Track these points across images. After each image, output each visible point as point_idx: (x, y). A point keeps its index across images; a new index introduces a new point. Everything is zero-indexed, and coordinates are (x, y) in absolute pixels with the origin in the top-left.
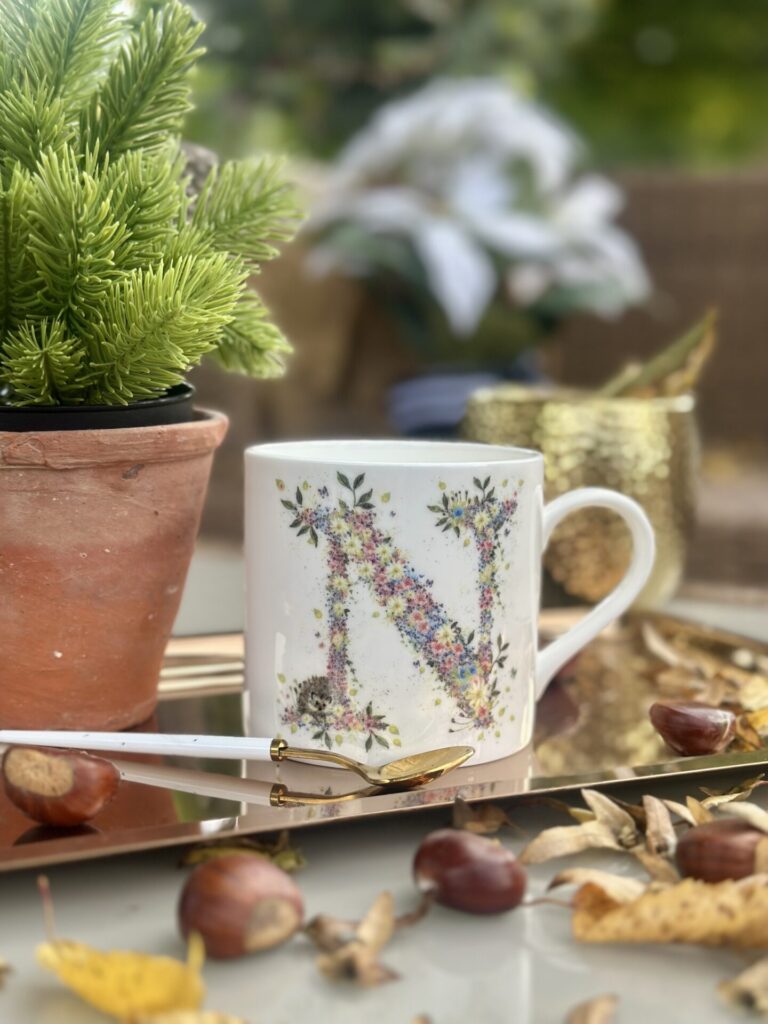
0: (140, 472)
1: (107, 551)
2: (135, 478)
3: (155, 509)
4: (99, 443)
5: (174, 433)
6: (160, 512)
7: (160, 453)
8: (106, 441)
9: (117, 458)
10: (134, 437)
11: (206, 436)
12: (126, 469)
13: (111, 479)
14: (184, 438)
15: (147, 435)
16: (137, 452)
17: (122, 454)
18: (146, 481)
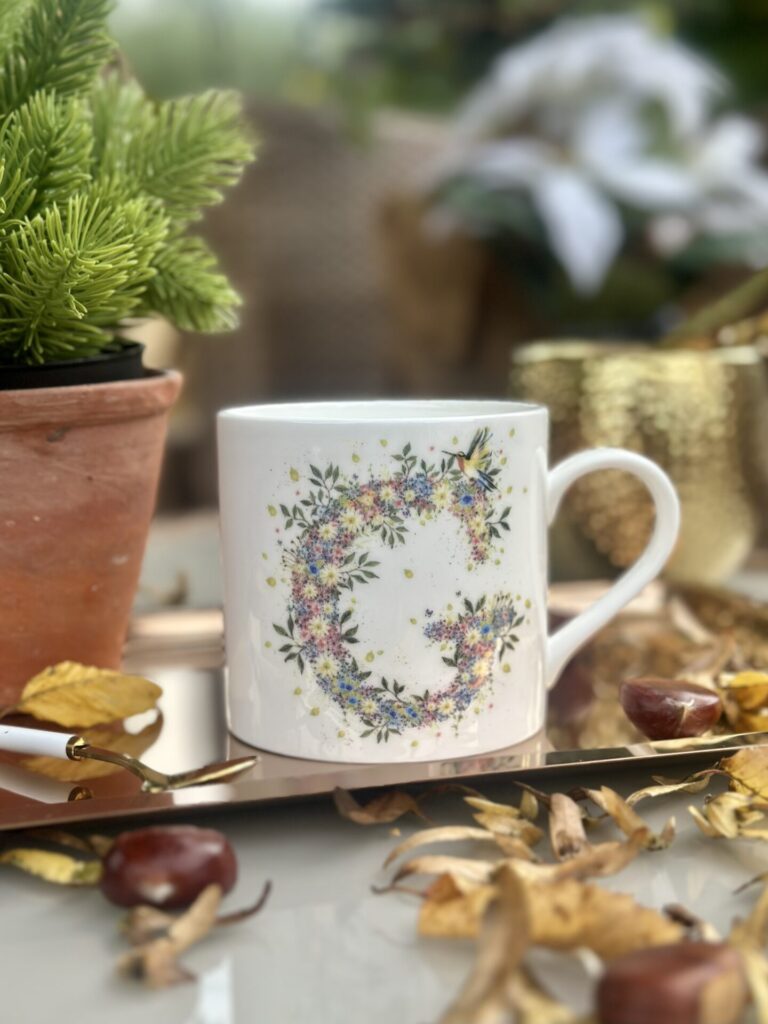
0: (66, 435)
1: (37, 519)
2: (62, 441)
3: (87, 474)
4: (16, 405)
5: (102, 393)
6: (94, 477)
7: (87, 414)
8: (22, 402)
9: (35, 420)
10: (55, 397)
12: (48, 432)
13: (34, 442)
14: (114, 398)
15: (70, 395)
16: (59, 414)
17: (43, 416)
18: (75, 444)
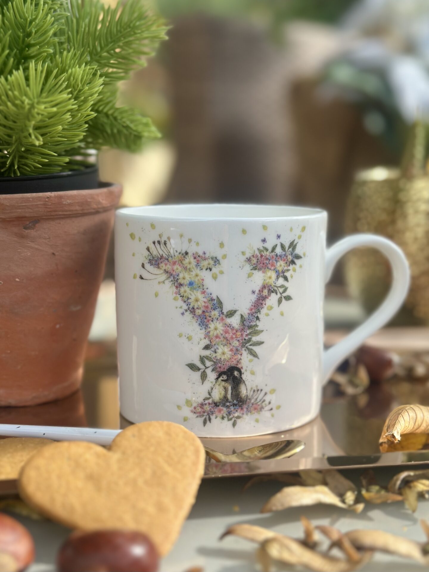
0: (37, 225)
1: (17, 280)
2: (33, 229)
3: (52, 251)
6: (57, 254)
7: (50, 211)
8: (6, 203)
12: (24, 222)
13: (15, 230)
14: (69, 201)
15: (39, 199)
16: (31, 211)
17: (21, 212)
18: (43, 231)
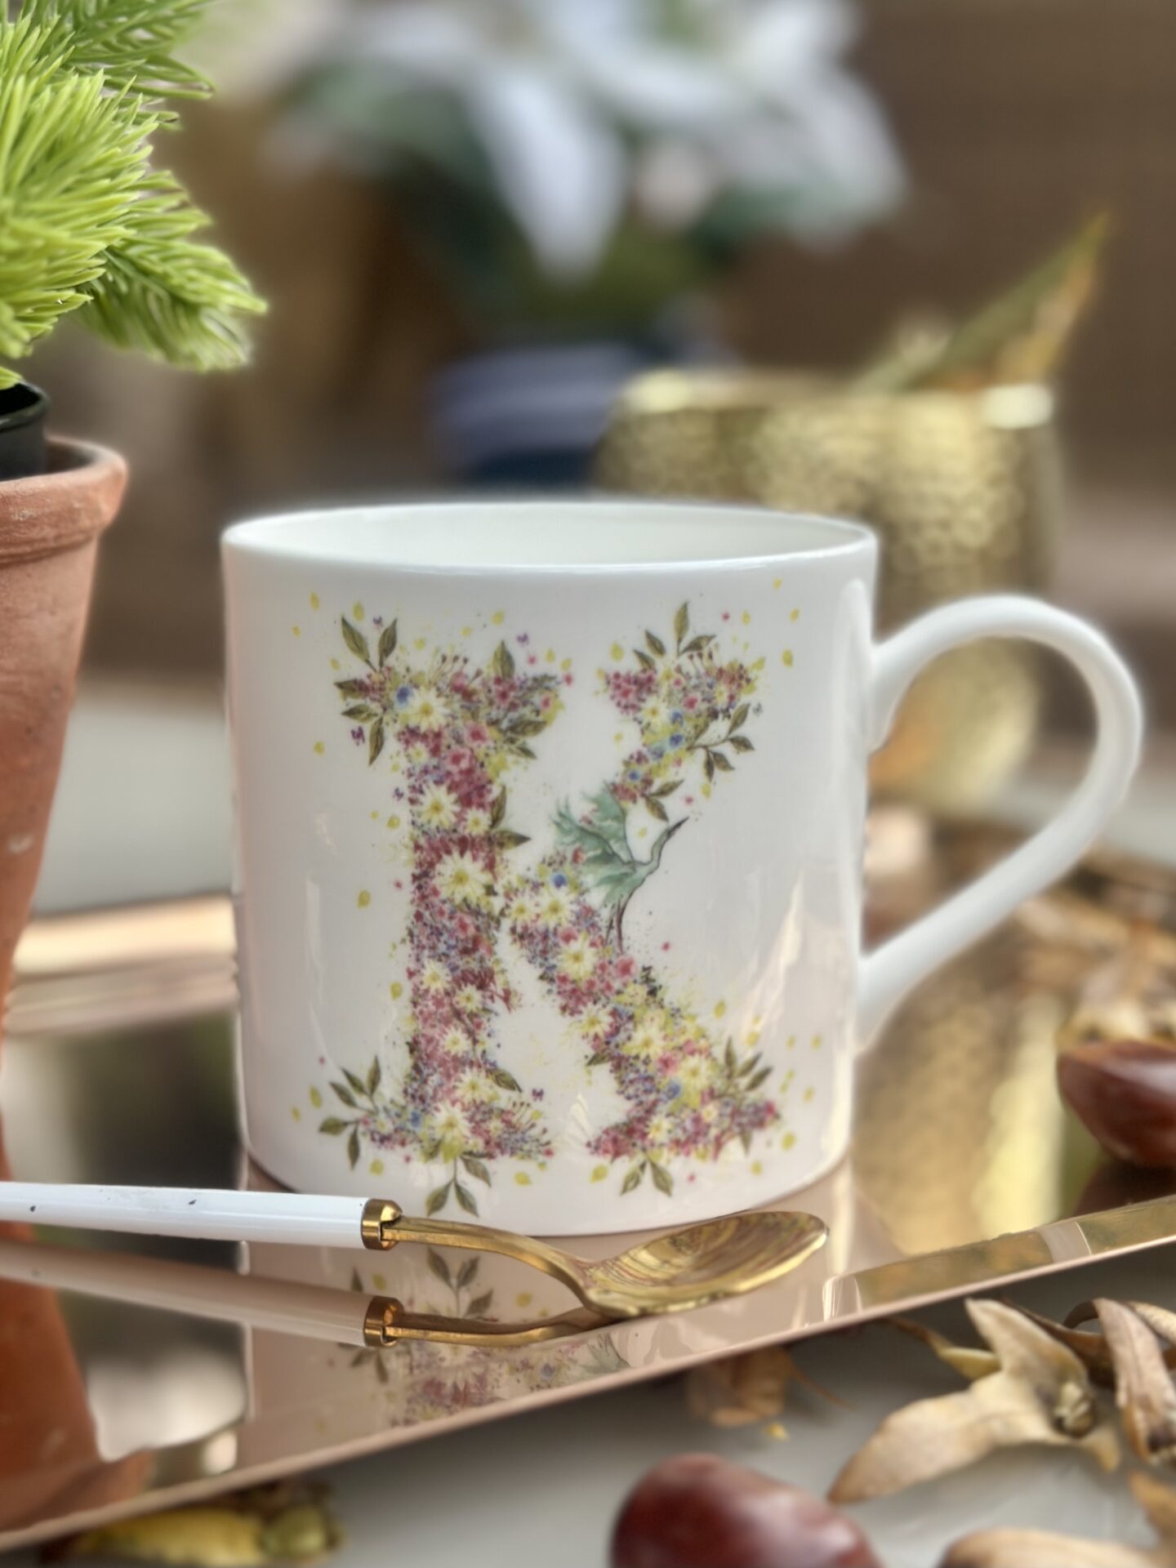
11: (77, 505)
